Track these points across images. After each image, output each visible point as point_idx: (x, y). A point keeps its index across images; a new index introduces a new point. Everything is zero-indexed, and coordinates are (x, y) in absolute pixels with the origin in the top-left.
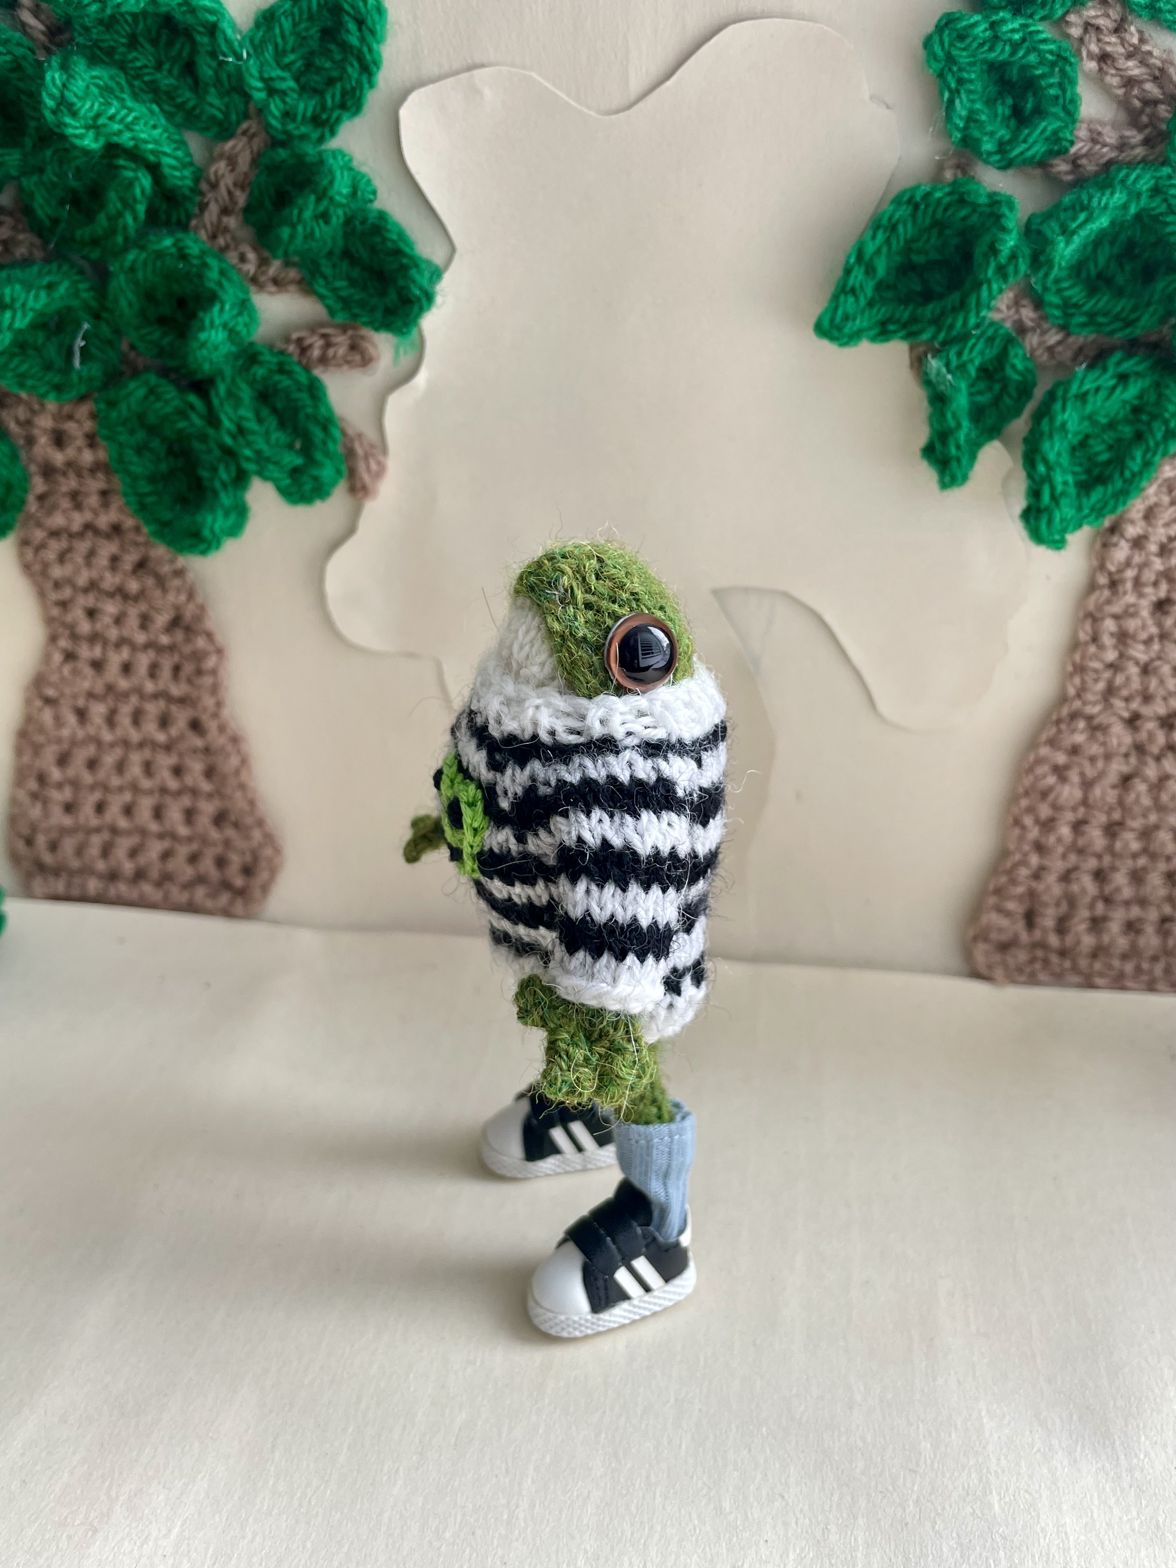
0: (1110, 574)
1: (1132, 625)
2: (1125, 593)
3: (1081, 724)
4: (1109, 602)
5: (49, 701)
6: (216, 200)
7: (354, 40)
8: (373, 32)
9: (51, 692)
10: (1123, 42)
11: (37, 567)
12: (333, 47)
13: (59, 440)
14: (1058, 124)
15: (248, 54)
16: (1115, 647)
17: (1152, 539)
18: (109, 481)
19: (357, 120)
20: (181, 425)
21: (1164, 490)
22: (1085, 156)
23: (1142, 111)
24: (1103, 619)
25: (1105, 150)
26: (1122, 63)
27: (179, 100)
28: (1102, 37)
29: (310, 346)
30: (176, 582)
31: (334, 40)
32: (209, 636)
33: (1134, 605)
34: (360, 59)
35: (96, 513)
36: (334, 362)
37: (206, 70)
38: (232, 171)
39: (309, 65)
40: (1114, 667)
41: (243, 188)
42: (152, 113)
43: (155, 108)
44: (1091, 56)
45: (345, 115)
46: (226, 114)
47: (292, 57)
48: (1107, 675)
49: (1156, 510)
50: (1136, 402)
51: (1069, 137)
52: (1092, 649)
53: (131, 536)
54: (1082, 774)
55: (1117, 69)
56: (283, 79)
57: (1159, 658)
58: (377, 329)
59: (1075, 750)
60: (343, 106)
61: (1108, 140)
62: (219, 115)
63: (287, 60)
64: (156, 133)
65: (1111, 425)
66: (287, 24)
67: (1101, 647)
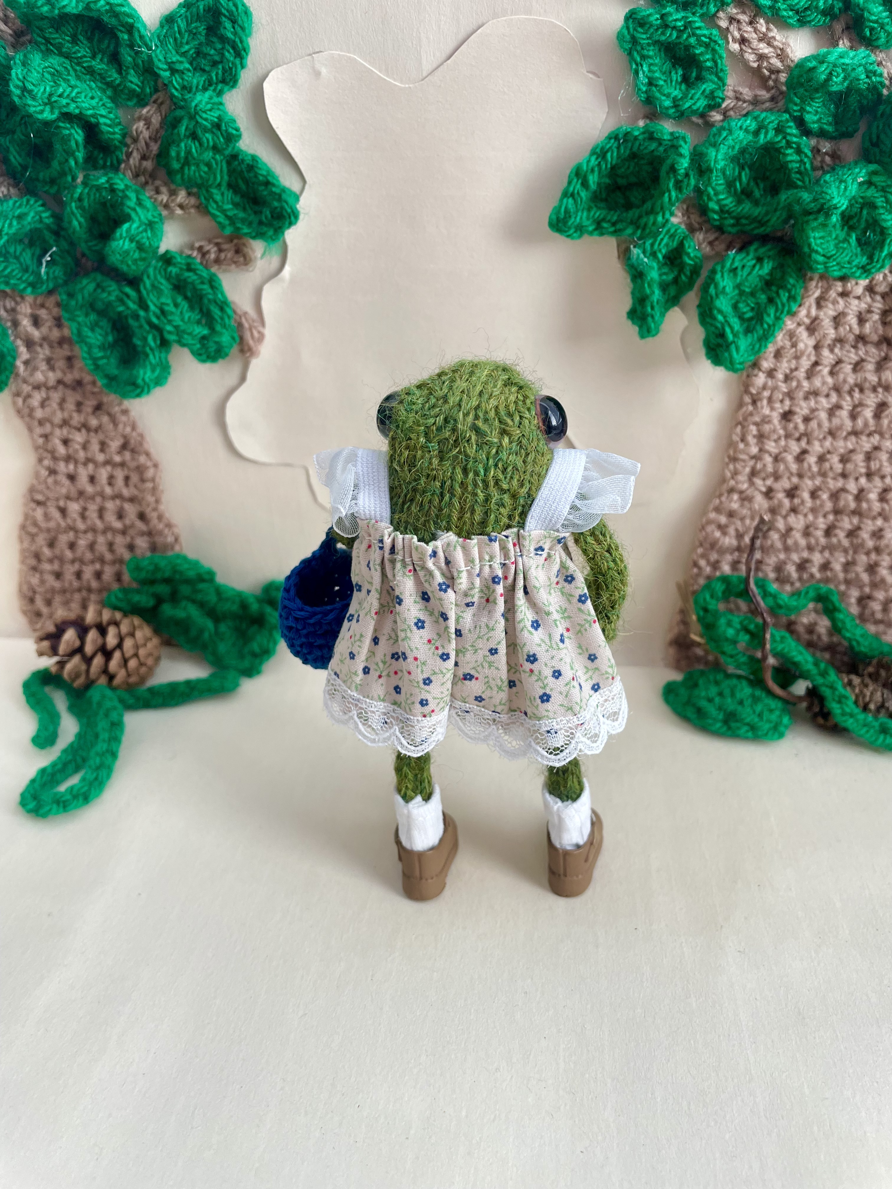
0: (752, 394)
1: (767, 428)
2: (762, 408)
3: (735, 497)
4: (751, 414)
5: (39, 503)
6: (138, 149)
7: (230, 35)
8: (243, 29)
9: (40, 497)
10: (756, 30)
11: (26, 411)
12: (215, 39)
13: (36, 322)
14: (714, 86)
15: (156, 45)
16: (757, 444)
17: (780, 371)
18: (72, 350)
19: (234, 91)
20: (121, 309)
21: (787, 337)
22: (732, 109)
23: (770, 77)
24: (748, 426)
25: (745, 105)
26: (755, 44)
27: (109, 79)
28: (742, 27)
29: (208, 252)
30: (123, 418)
31: (216, 35)
32: (148, 454)
33: (768, 416)
34: (234, 47)
35: (64, 373)
36: (225, 262)
37: (127, 58)
38: (148, 128)
39: (198, 53)
40: (756, 458)
41: (156, 141)
42: (91, 89)
43: (93, 85)
44: (734, 40)
45: (226, 88)
46: (143, 88)
47: (187, 47)
48: (752, 463)
49: (782, 352)
50: (768, 278)
51: (721, 95)
52: (741, 446)
53: (89, 387)
54: (737, 530)
55: (752, 49)
56: (181, 62)
57: (785, 451)
58: (254, 238)
59: (731, 514)
60: (224, 81)
61: (747, 98)
62: (137, 89)
63: (183, 50)
64: (94, 102)
65: (753, 294)
66: (183, 25)
67: (747, 444)
